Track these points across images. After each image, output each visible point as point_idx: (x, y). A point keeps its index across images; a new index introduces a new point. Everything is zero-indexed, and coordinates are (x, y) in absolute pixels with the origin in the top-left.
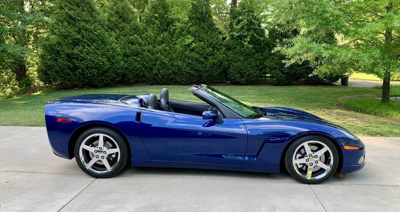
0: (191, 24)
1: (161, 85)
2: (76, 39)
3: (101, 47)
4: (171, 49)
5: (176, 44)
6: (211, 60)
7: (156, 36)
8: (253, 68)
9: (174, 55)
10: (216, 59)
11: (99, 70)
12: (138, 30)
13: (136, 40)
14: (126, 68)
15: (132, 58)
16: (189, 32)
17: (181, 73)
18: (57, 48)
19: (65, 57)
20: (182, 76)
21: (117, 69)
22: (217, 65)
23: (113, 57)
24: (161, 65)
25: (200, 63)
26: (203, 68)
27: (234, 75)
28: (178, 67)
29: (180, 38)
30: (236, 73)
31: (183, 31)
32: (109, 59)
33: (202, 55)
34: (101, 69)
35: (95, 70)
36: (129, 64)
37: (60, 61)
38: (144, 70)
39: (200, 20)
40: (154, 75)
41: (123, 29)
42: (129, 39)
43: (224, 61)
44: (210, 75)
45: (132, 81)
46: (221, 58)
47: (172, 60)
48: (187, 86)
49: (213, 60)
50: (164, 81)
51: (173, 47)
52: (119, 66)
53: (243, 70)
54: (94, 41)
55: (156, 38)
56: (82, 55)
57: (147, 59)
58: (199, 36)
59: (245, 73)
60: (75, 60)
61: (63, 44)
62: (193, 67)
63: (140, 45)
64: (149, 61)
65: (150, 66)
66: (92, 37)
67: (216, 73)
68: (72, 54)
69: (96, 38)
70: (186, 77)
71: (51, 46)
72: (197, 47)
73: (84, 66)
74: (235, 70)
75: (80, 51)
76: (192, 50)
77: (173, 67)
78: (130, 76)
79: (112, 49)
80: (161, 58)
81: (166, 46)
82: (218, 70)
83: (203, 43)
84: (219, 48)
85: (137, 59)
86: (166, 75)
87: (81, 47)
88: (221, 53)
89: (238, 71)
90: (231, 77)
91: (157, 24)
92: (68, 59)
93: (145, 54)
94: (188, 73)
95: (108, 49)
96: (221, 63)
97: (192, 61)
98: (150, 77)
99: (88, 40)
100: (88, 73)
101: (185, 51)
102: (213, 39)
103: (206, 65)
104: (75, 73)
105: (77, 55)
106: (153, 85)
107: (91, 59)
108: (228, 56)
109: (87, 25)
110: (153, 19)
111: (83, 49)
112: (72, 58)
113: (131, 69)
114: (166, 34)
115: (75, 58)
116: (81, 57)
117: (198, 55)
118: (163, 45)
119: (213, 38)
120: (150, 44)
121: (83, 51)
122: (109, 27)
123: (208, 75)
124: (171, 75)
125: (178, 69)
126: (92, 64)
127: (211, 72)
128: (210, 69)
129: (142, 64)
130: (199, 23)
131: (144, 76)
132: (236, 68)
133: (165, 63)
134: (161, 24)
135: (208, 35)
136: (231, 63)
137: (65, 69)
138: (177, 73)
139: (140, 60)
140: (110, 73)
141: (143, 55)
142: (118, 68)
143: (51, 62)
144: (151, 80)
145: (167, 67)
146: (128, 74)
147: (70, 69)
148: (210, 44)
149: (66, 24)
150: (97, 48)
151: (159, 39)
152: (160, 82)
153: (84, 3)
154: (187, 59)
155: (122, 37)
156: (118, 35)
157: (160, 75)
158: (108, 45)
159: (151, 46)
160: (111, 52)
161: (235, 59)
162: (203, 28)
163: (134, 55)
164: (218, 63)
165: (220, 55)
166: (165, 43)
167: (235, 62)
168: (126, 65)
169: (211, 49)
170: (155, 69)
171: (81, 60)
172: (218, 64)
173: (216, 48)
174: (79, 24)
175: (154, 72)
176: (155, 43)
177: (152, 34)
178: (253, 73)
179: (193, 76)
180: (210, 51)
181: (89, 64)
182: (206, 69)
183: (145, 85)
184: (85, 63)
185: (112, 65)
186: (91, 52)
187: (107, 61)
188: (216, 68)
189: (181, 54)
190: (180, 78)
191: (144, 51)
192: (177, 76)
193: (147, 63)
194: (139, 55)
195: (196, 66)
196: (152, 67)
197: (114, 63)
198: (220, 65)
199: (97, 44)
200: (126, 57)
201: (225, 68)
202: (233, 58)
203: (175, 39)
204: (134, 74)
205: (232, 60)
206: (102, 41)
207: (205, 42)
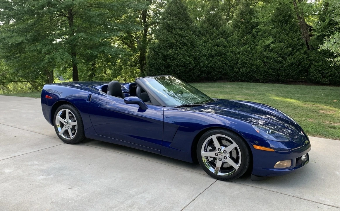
0: (273, 26)
1: (241, 82)
2: (171, 43)
3: (189, 49)
4: (252, 50)
5: (257, 45)
6: (289, 60)
7: (240, 38)
8: (337, 68)
9: (254, 55)
10: (294, 58)
11: (186, 68)
12: (226, 34)
13: (222, 43)
14: (211, 67)
15: (216, 58)
16: (270, 34)
17: (259, 71)
18: (157, 51)
19: (162, 57)
20: (261, 75)
21: (201, 67)
22: (295, 65)
23: (199, 58)
24: (241, 64)
25: (278, 62)
26: (281, 67)
27: (314, 75)
28: (257, 65)
29: (262, 39)
30: (317, 72)
31: (265, 33)
32: (195, 59)
33: (280, 55)
34: (188, 67)
35: (183, 68)
36: (213, 63)
37: (158, 61)
38: (227, 68)
39: (282, 23)
40: (234, 73)
41: (213, 34)
42: (216, 42)
43: (303, 61)
44: (288, 75)
45: (215, 78)
46: (300, 58)
47: (251, 60)
48: (265, 84)
49: (291, 59)
50: (244, 78)
51: (254, 48)
52: (203, 65)
53: (325, 70)
54: (185, 44)
55: (240, 40)
56: (174, 56)
57: (229, 58)
58: (279, 38)
59: (327, 73)
60: (169, 60)
61: (162, 48)
62: (270, 66)
63: (225, 46)
64: (231, 60)
65: (232, 65)
66: (183, 42)
67: (295, 72)
68: (167, 55)
69: (186, 42)
70: (264, 75)
71: (153, 49)
72: (276, 48)
73: (175, 65)
74: (316, 70)
75: (173, 53)
76: (271, 50)
77: (252, 66)
78: (214, 74)
79: (199, 51)
80: (242, 58)
81: (248, 47)
82: (296, 69)
83: (282, 43)
84: (299, 49)
85: (221, 59)
86: (245, 73)
87: (174, 49)
88: (301, 53)
89: (319, 71)
90: (311, 76)
91: (241, 28)
92: (164, 59)
93: (228, 54)
94: (266, 72)
95: (196, 50)
96: (301, 63)
97: (270, 60)
98: (232, 75)
99: (180, 44)
100: (177, 71)
101: (264, 51)
102: (294, 40)
103: (284, 64)
104: (169, 70)
105: (171, 56)
106: (234, 82)
107: (181, 59)
108: (310, 56)
109: (181, 32)
110: (240, 24)
111: (176, 51)
112: (167, 58)
113: (215, 68)
114: (249, 37)
115: (169, 58)
116: (173, 57)
117: (276, 54)
118: (246, 46)
119: (294, 38)
120: (234, 46)
121: (175, 52)
122: (201, 33)
123: (286, 74)
124: (250, 73)
125: (256, 68)
126: (181, 63)
127: (289, 72)
128: (288, 68)
129: (225, 63)
130: (281, 25)
131: (226, 74)
132: (318, 68)
133: (245, 62)
134: (246, 28)
135: (289, 36)
136: (312, 63)
137: (161, 67)
138: (255, 71)
139: (224, 60)
140: (196, 71)
141: (226, 55)
142: (203, 66)
143: (153, 61)
144: (233, 78)
145: (247, 66)
146: (212, 72)
147: (165, 66)
148: (290, 45)
149: (165, 31)
150: (187, 50)
151: (243, 41)
152: (240, 79)
153: (180, 14)
154: (265, 59)
155: (210, 41)
156: (208, 39)
157: (240, 73)
158: (196, 48)
159: (234, 48)
160: (198, 53)
161: (317, 59)
162: (285, 30)
163: (218, 55)
164: (297, 62)
165: (299, 55)
166: (247, 44)
167: (317, 62)
168: (211, 64)
169: (291, 49)
170: (236, 68)
171: (173, 60)
172: (297, 64)
173: (296, 48)
174: (175, 31)
175: (235, 70)
176: (239, 45)
177: (237, 37)
178: (336, 73)
179: (271, 74)
180: (289, 51)
181: (179, 63)
182: (284, 68)
183: (228, 81)
184: (176, 62)
185: (197, 64)
186: (181, 54)
187: (194, 61)
188: (294, 67)
189: (261, 54)
190: (258, 76)
191: (228, 52)
192: (256, 74)
193: (230, 62)
194: (223, 55)
195: (274, 65)
196: (234, 65)
197: (199, 62)
198: (299, 65)
199: (187, 47)
200: (212, 57)
201: (305, 68)
202: (315, 58)
203: (257, 41)
204: (217, 71)
205: (314, 60)
206: (191, 45)
207: (284, 43)
